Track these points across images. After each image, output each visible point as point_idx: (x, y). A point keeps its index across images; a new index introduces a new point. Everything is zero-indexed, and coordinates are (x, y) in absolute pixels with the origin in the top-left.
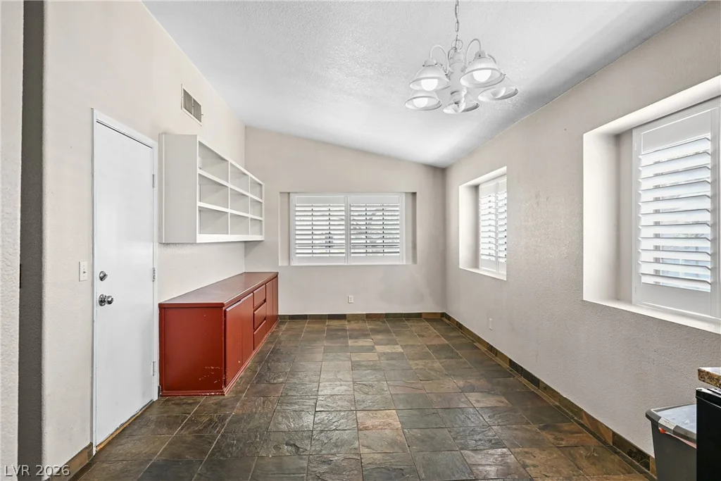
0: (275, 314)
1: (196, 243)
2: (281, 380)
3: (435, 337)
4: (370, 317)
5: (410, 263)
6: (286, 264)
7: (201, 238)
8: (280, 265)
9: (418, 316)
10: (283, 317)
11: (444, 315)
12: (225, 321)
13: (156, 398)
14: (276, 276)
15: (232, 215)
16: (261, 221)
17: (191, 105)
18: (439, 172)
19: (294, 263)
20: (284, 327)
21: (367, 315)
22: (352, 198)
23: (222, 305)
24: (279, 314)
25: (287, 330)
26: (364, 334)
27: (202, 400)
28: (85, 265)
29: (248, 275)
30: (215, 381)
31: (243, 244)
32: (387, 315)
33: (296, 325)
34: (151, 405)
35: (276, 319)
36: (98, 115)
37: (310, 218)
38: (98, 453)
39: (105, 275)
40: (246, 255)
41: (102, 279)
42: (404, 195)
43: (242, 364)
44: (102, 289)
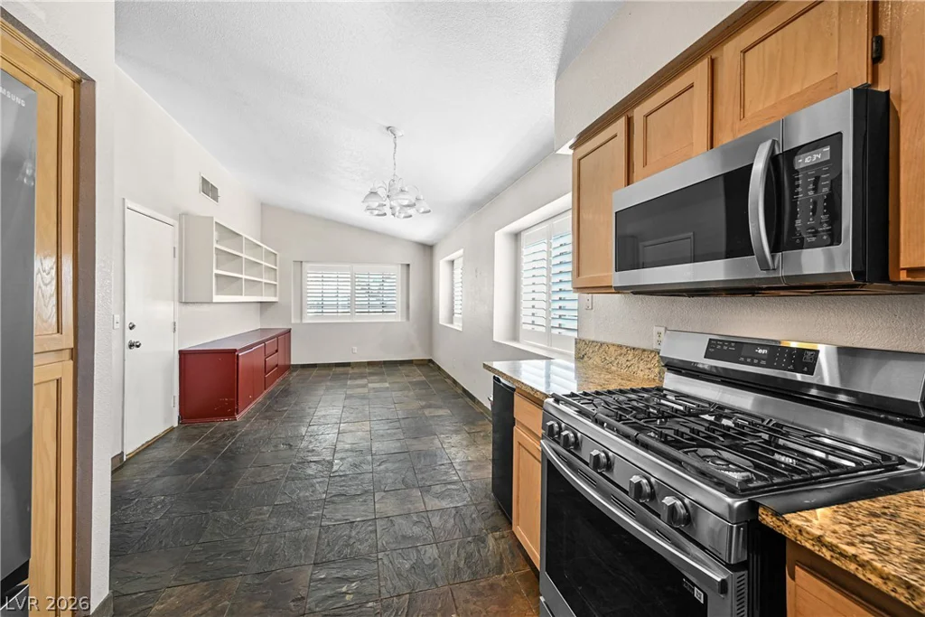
0: (287, 363)
1: (212, 303)
2: (285, 408)
3: (418, 375)
4: (370, 364)
5: (404, 320)
6: (298, 321)
7: (216, 298)
8: (293, 322)
9: (409, 362)
10: (297, 367)
11: (430, 361)
12: (238, 364)
13: (176, 425)
14: (289, 331)
15: (246, 280)
16: (275, 285)
17: (209, 189)
18: (428, 249)
19: (305, 321)
20: (295, 374)
21: (368, 362)
22: (357, 267)
23: (235, 350)
24: (292, 363)
25: (297, 375)
26: (362, 376)
27: (217, 424)
28: (118, 317)
29: (262, 330)
30: (229, 410)
31: (259, 305)
32: (385, 362)
33: (306, 372)
34: (172, 429)
35: (290, 368)
36: (129, 204)
37: (321, 283)
38: (127, 460)
39: (134, 326)
40: (261, 314)
41: (131, 328)
42: (400, 266)
43: (254, 399)
44: (131, 336)
